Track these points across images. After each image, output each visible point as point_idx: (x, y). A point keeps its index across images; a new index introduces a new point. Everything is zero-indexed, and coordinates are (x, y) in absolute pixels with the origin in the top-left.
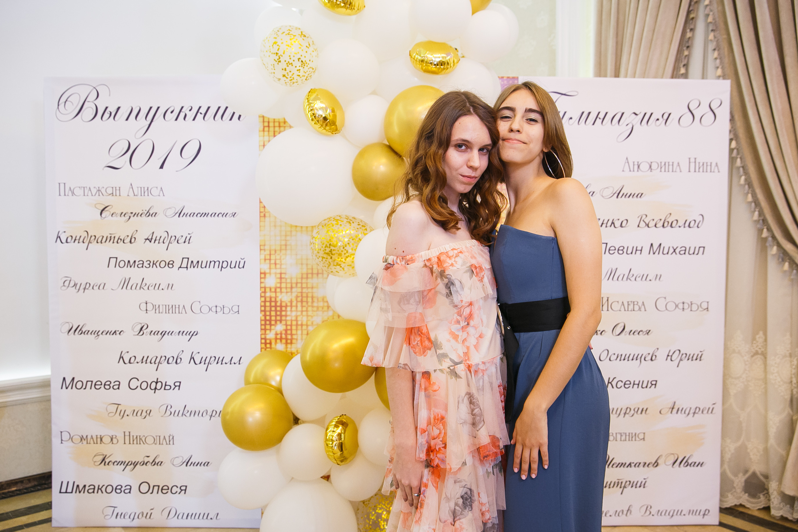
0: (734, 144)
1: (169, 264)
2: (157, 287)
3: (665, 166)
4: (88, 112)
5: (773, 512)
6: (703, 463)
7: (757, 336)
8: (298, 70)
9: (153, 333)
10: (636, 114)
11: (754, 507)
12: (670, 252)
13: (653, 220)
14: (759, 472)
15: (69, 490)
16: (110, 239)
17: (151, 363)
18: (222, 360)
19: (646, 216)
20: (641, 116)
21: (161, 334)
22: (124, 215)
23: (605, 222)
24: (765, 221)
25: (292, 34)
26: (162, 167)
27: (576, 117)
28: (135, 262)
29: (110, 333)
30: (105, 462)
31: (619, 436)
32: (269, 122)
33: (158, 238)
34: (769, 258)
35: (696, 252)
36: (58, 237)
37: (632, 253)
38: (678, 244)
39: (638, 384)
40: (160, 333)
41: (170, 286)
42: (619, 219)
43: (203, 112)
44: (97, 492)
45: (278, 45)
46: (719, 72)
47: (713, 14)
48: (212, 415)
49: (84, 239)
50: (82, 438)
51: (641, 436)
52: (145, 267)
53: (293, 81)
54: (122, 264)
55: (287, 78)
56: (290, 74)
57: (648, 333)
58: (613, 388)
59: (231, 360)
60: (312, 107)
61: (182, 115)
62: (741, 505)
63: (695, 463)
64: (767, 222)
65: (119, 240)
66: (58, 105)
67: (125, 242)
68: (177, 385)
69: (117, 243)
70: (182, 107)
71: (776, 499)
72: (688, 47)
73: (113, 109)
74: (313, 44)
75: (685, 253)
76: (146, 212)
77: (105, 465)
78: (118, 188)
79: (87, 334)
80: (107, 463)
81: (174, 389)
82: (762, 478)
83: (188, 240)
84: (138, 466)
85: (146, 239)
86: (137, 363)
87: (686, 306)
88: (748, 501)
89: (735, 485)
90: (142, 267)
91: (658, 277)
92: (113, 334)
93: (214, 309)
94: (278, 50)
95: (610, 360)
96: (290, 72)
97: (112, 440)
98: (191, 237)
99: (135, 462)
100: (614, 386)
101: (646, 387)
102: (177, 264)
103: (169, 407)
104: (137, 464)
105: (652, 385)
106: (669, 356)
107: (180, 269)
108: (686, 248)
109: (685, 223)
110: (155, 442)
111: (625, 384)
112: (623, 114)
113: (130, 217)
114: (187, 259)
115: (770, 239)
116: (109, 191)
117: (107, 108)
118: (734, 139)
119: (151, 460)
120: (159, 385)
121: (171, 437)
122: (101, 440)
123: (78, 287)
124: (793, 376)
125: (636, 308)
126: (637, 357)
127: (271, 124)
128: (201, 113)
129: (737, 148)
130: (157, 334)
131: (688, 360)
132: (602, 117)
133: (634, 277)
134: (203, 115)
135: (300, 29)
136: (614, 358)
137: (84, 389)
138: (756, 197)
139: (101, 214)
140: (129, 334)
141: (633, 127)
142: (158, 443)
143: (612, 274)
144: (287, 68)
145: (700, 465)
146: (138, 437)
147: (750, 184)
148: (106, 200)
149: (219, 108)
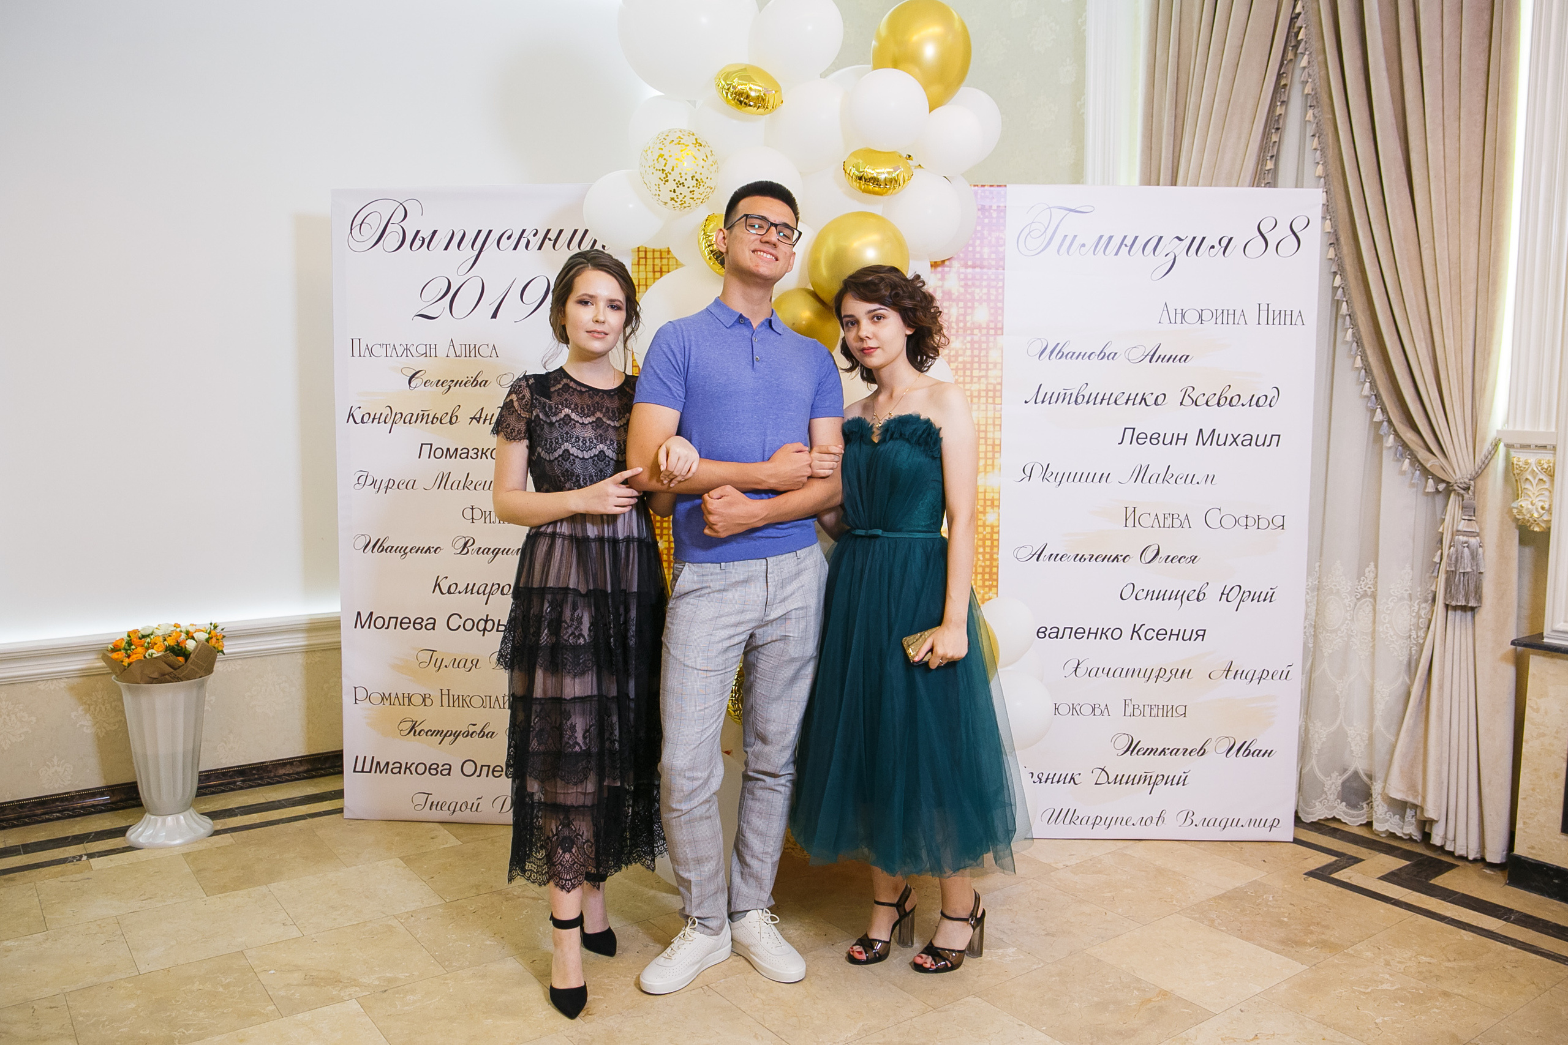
0: (1338, 281)
3: (1223, 316)
4: (392, 238)
5: (1376, 826)
6: (1272, 751)
7: (1367, 570)
8: (691, 192)
9: (481, 550)
10: (1180, 239)
11: (1355, 822)
12: (1228, 443)
13: (1204, 394)
14: (1363, 770)
15: (367, 768)
16: (423, 418)
17: (478, 593)
19: (1194, 389)
20: (1188, 242)
21: (493, 552)
22: (442, 384)
23: (1132, 397)
24: (1378, 396)
25: (683, 144)
26: (494, 316)
27: (1091, 242)
28: (456, 450)
29: (422, 550)
30: (415, 731)
31: (1147, 709)
32: (646, 252)
34: (1385, 452)
35: (1267, 443)
36: (351, 415)
37: (1171, 443)
38: (1240, 430)
39: (1178, 635)
40: (491, 551)
42: (1152, 394)
44: (405, 773)
45: (665, 159)
46: (1320, 170)
47: (1314, 80)
49: (386, 418)
50: (383, 697)
51: (1181, 710)
52: (471, 457)
53: (684, 205)
54: (439, 453)
55: (676, 202)
56: (681, 197)
57: (1193, 559)
58: (1140, 639)
60: (710, 241)
61: (523, 242)
62: (1334, 819)
63: (1260, 751)
64: (1381, 399)
65: (435, 420)
66: (351, 230)
67: (443, 422)
69: (432, 423)
70: (524, 231)
71: (1380, 807)
72: (1278, 129)
73: (426, 234)
74: (712, 155)
75: (1250, 444)
76: (472, 380)
77: (414, 735)
78: (433, 346)
79: (390, 551)
80: (417, 733)
82: (1365, 778)
84: (461, 737)
85: (472, 418)
86: (460, 593)
87: (1251, 522)
88: (1345, 813)
89: (1326, 789)
90: (467, 457)
91: (1210, 479)
92: (426, 552)
94: (665, 166)
95: (1136, 598)
96: (681, 194)
97: (424, 700)
99: (456, 732)
100: (1142, 636)
101: (1190, 639)
104: (458, 735)
105: (1199, 636)
106: (1224, 595)
108: (1252, 436)
109: (1251, 400)
110: (484, 704)
111: (1158, 634)
112: (1161, 238)
113: (450, 387)
115: (1385, 424)
116: (422, 350)
117: (418, 232)
118: (1339, 273)
119: (478, 729)
120: (490, 625)
122: (410, 700)
123: (377, 486)
124: (1412, 628)
125: (1177, 523)
126: (1176, 595)
127: (649, 255)
128: (550, 239)
129: (1342, 286)
130: (487, 553)
131: (1253, 600)
132: (1129, 244)
133: (1174, 478)
134: (553, 242)
135: (693, 135)
136: (1141, 595)
137: (386, 628)
138: (1367, 361)
139: (410, 383)
140: (449, 552)
141: (1175, 257)
142: (488, 706)
143: (1141, 474)
144: (676, 189)
145: (1267, 754)
146: (461, 697)
147: (1359, 342)
148: (417, 363)
149: (576, 231)
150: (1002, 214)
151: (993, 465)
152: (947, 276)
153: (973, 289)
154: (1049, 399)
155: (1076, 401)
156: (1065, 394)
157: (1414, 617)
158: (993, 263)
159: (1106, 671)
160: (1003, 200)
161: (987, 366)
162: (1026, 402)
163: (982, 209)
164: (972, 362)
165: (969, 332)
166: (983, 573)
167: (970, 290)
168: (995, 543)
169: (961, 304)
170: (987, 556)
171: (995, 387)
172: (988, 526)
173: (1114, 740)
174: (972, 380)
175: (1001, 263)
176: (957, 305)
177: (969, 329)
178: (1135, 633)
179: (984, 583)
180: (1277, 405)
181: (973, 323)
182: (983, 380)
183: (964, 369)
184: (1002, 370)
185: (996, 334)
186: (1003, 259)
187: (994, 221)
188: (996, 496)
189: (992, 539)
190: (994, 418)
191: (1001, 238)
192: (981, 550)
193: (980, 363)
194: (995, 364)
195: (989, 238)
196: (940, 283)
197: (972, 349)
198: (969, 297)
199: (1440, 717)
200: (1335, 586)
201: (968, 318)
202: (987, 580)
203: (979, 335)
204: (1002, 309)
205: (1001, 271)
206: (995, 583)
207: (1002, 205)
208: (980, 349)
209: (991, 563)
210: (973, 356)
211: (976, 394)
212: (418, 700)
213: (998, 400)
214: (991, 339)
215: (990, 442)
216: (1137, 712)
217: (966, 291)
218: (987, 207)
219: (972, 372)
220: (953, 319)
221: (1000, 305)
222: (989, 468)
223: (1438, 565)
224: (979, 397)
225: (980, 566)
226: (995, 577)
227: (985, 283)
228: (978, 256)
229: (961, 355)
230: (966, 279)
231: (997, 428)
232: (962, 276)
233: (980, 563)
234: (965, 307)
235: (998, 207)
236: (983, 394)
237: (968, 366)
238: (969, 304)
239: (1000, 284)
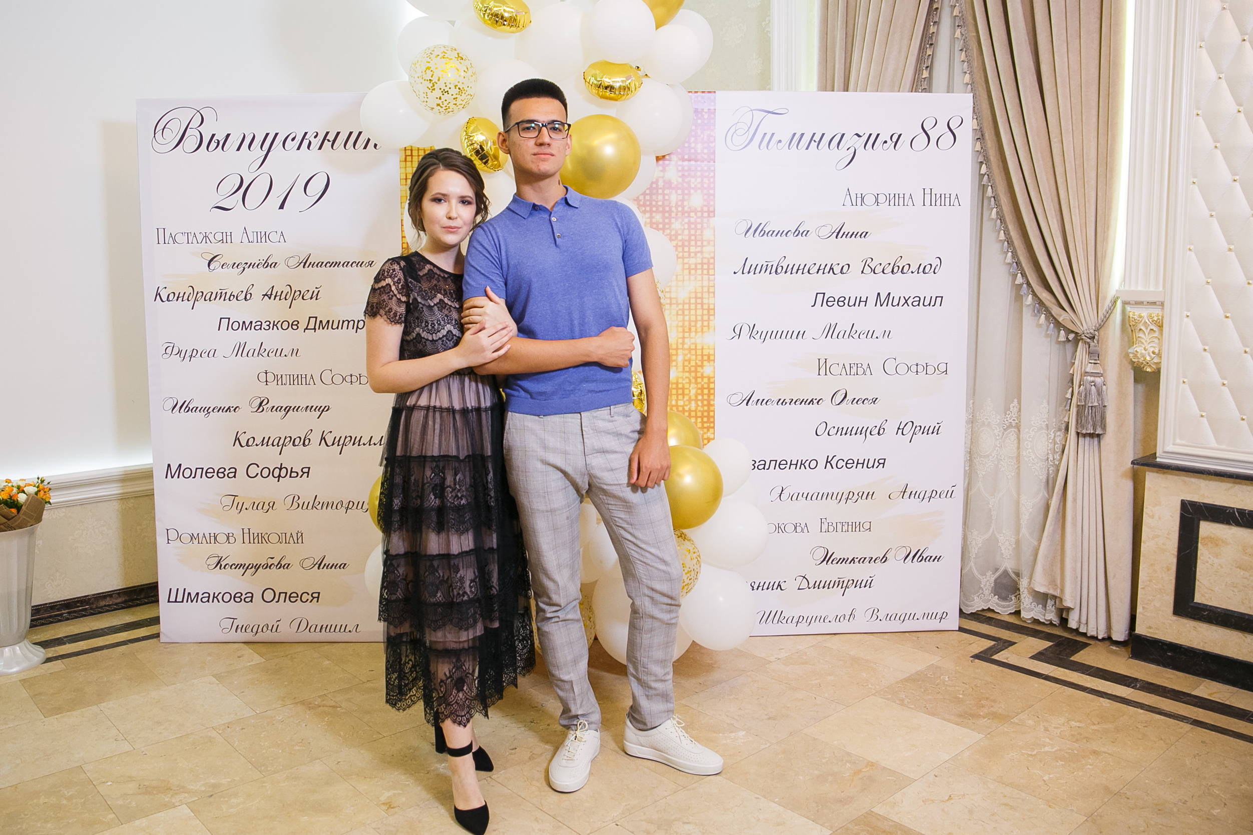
0: (984, 169)
1: (292, 325)
2: (279, 353)
3: (895, 199)
4: (191, 141)
5: (1024, 614)
6: (940, 557)
7: (1012, 405)
8: (454, 99)
9: (275, 408)
10: (859, 136)
11: (1006, 611)
12: (901, 304)
13: (881, 264)
14: (1011, 569)
15: (179, 599)
16: (221, 295)
17: (273, 445)
18: (360, 440)
19: (873, 259)
20: (865, 138)
21: (285, 410)
22: (237, 267)
23: (822, 267)
24: (1018, 264)
25: (448, 58)
26: (282, 207)
27: (786, 139)
28: (251, 322)
29: (223, 410)
30: (221, 565)
31: (839, 526)
32: (412, 150)
33: (279, 294)
34: (1024, 309)
35: (932, 303)
36: (158, 294)
37: (854, 305)
38: (910, 293)
39: (863, 464)
40: (283, 408)
41: (295, 352)
42: (838, 264)
43: (332, 139)
44: (213, 602)
45: (432, 71)
46: (967, 78)
47: (960, 5)
48: (348, 507)
49: (188, 297)
50: (192, 537)
51: (867, 526)
52: (264, 328)
53: (448, 110)
54: (236, 326)
55: (442, 107)
56: (445, 103)
57: (874, 401)
58: (832, 468)
59: (370, 440)
60: (471, 141)
61: (306, 143)
62: (989, 610)
63: (931, 557)
64: (1021, 266)
65: (232, 297)
66: (155, 134)
67: (238, 299)
68: (306, 471)
69: (230, 300)
70: (306, 133)
71: (1027, 599)
72: (931, 44)
73: (220, 137)
74: (471, 67)
75: (919, 305)
76: (263, 262)
77: (220, 569)
78: (229, 234)
79: (195, 410)
80: (223, 567)
81: (301, 477)
82: (1013, 576)
83: (315, 296)
84: (261, 569)
85: (264, 295)
86: (257, 445)
87: (920, 368)
88: (998, 605)
89: (982, 586)
90: (261, 329)
91: (887, 334)
92: (226, 411)
93: (348, 379)
94: (432, 77)
95: (829, 434)
96: (446, 100)
97: (228, 538)
98: (319, 291)
99: (257, 564)
100: (834, 466)
101: (873, 467)
102: (302, 325)
103: (296, 498)
104: (259, 568)
105: (880, 464)
106: (900, 430)
107: (306, 331)
108: (920, 298)
109: (919, 268)
110: (281, 540)
111: (847, 463)
112: (843, 135)
113: (244, 268)
114: (315, 319)
115: (1025, 286)
116: (219, 237)
117: (213, 135)
118: (985, 162)
119: (276, 562)
120: (284, 472)
121: (299, 535)
122: (215, 539)
123: (182, 355)
124: (1050, 452)
125: (860, 371)
126: (861, 431)
127: (415, 153)
128: (329, 141)
129: (987, 173)
130: (280, 410)
131: (923, 433)
132: (817, 140)
133: (858, 334)
134: (331, 143)
135: (455, 50)
136: (833, 432)
137: (193, 478)
138: (1009, 234)
139: (209, 266)
140: (246, 411)
141: (855, 150)
142: (284, 541)
143: (830, 331)
144: (442, 96)
145: (936, 560)
146: (260, 535)
147: (1002, 219)
148: (214, 248)
149: (351, 133)
150: (712, 116)
151: (708, 326)
152: (667, 168)
153: (689, 179)
154: (754, 270)
155: (776, 271)
156: (767, 265)
157: (1051, 443)
158: (706, 157)
159: (805, 496)
160: (712, 104)
161: (702, 243)
162: (735, 273)
163: (696, 111)
164: (689, 240)
165: (686, 215)
166: (702, 417)
167: (686, 180)
168: (712, 391)
169: (679, 192)
170: (705, 403)
171: (709, 261)
172: (706, 377)
173: (812, 553)
174: (689, 255)
175: (712, 157)
176: (676, 192)
177: (687, 212)
178: (828, 464)
179: (703, 425)
180: (940, 273)
181: (689, 208)
182: (699, 255)
183: (683, 246)
184: (714, 246)
185: (709, 216)
186: (714, 153)
187: (706, 121)
188: (712, 352)
189: (709, 389)
190: (709, 287)
191: (712, 136)
192: (700, 397)
193: (696, 241)
194: (709, 242)
195: (702, 136)
196: (662, 174)
197: (689, 229)
198: (686, 185)
199: (1074, 524)
200: (987, 419)
201: (686, 203)
202: (705, 422)
203: (695, 217)
204: (714, 195)
205: (712, 163)
206: (712, 425)
207: (712, 108)
208: (696, 229)
209: (709, 408)
210: (690, 235)
211: (693, 267)
212: (222, 538)
213: (711, 272)
214: (705, 220)
215: (705, 307)
216: (831, 529)
217: (683, 180)
218: (700, 110)
219: (689, 249)
220: (673, 204)
221: (711, 192)
222: (705, 329)
223: (1070, 400)
224: (696, 269)
225: (700, 411)
226: (712, 420)
227: (699, 174)
228: (693, 151)
229: (680, 235)
230: (683, 170)
231: (711, 295)
232: (680, 168)
233: (699, 408)
234: (683, 194)
235: (709, 109)
236: (699, 266)
237: (686, 243)
238: (686, 192)
239: (712, 174)
